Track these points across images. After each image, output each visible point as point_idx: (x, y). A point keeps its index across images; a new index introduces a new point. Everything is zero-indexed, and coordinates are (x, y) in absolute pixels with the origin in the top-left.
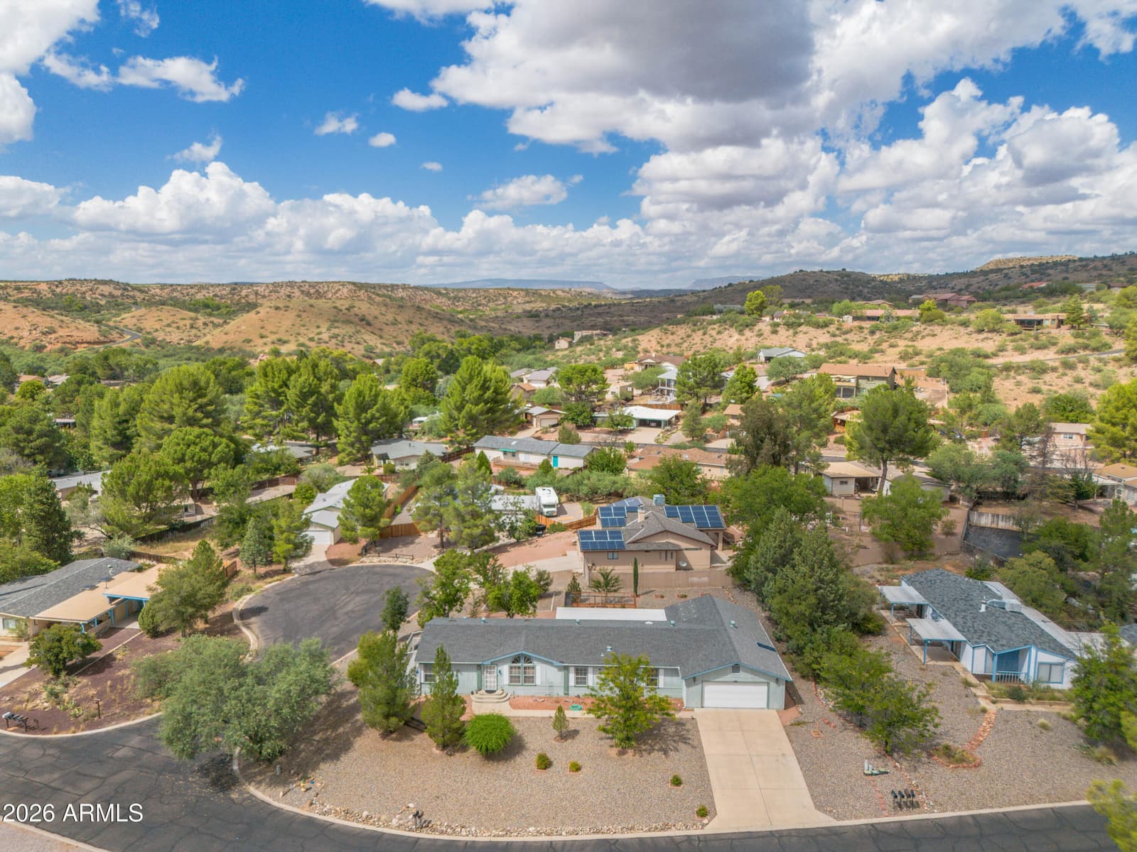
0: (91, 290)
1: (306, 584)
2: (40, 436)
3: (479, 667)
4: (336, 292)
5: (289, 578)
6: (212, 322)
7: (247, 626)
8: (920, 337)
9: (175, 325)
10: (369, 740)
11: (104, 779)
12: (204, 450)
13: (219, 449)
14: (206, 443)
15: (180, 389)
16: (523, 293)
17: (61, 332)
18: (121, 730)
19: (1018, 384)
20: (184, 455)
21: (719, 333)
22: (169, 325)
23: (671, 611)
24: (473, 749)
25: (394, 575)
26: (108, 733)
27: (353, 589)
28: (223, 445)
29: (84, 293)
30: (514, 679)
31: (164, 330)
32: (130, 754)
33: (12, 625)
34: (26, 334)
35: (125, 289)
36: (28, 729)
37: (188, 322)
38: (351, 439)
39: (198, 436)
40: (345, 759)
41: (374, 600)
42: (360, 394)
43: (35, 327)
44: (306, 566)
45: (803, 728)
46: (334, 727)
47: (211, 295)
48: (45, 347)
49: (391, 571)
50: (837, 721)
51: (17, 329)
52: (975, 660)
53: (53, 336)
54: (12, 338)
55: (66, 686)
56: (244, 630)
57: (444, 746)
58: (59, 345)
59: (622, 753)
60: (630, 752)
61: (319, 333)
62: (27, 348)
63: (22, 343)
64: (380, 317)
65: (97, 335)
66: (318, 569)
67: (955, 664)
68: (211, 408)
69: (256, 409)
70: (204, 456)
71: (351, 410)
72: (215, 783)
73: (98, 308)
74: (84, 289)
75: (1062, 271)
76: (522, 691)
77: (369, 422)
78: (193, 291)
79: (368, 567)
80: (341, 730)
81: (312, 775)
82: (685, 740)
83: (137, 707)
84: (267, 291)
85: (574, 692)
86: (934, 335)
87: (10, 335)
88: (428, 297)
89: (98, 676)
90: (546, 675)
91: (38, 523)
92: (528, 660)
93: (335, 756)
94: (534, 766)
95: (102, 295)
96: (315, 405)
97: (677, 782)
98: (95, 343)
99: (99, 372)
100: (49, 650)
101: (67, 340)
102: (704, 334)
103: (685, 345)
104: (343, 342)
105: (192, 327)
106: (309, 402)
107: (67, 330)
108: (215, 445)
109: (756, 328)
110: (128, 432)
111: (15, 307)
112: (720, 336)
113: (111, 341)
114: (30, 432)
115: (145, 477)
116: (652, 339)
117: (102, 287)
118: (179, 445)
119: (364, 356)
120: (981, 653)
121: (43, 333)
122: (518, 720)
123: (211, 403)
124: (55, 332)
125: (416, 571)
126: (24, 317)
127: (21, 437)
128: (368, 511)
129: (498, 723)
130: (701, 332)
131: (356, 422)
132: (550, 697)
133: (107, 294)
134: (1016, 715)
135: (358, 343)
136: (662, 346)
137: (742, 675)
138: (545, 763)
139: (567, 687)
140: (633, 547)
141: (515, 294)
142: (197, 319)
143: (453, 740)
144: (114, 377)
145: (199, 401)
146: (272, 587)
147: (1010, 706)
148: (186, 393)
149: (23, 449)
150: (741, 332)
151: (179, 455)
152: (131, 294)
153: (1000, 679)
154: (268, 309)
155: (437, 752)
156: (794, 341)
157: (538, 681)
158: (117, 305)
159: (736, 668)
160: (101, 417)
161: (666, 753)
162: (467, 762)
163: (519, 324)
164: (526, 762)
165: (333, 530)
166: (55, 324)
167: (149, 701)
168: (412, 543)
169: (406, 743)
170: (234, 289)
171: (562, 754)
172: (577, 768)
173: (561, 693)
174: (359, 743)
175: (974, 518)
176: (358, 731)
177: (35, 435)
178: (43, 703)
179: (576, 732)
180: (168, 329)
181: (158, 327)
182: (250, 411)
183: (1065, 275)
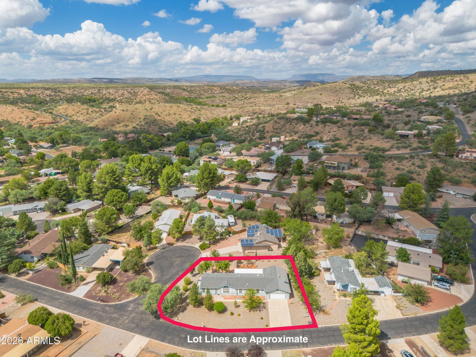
0: (42, 93)
1: (162, 253)
2: (63, 191)
3: (216, 289)
4: (142, 92)
5: (157, 250)
6: (94, 110)
7: (150, 268)
8: (365, 139)
9: (80, 112)
10: (190, 307)
11: (128, 316)
12: (119, 198)
13: (124, 197)
14: (119, 195)
15: (108, 173)
16: (219, 88)
17: (38, 119)
18: (127, 302)
19: (393, 165)
20: (113, 200)
21: (296, 124)
22: (78, 113)
23: (264, 270)
24: (215, 311)
25: (188, 250)
26: (124, 303)
27: (176, 255)
28: (125, 195)
29: (39, 94)
30: (224, 292)
31: (76, 115)
32: (132, 309)
33: (85, 268)
34: (24, 120)
35: (56, 92)
36: (104, 302)
37: (85, 111)
38: (165, 189)
39: (117, 193)
40: (186, 312)
41: (183, 260)
42: (168, 174)
43: (27, 117)
44: (161, 246)
45: (293, 305)
46: (182, 303)
47: (90, 93)
48: (33, 126)
49: (186, 248)
50: (301, 303)
51: (20, 118)
52: (338, 286)
53: (35, 121)
54: (19, 122)
55: (108, 288)
56: (149, 270)
57: (209, 310)
58: (38, 125)
59: (250, 311)
60: (252, 311)
61: (140, 122)
62: (25, 126)
63: (23, 124)
64: (163, 112)
65: (52, 120)
66: (165, 247)
67: (333, 286)
68: (117, 179)
69: (129, 173)
70: (120, 200)
71: (165, 179)
72: (155, 317)
73: (46, 102)
74: (39, 92)
75: (443, 82)
76: (226, 294)
77: (171, 183)
78: (82, 91)
79: (179, 246)
80: (183, 304)
81: (178, 316)
82: (265, 308)
83: (128, 296)
84: (114, 92)
85: (239, 295)
86: (371, 139)
87: (18, 121)
88: (179, 92)
89: (115, 285)
90: (232, 291)
91: (83, 235)
92: (227, 287)
93: (183, 311)
94: (230, 315)
95: (47, 95)
96: (151, 173)
97: (262, 318)
98: (51, 123)
99: (59, 141)
100: (102, 279)
101: (41, 122)
102: (290, 124)
103: (283, 129)
104: (150, 125)
105: (87, 114)
106: (149, 172)
107: (40, 118)
108: (122, 196)
109: (310, 123)
110: (91, 187)
111: (18, 108)
112: (296, 126)
113: (57, 122)
114: (60, 190)
115: (109, 216)
116: (271, 125)
117: (46, 91)
118: (111, 196)
119: (158, 131)
120: (339, 284)
121: (31, 120)
122: (226, 302)
123: (117, 177)
124: (35, 119)
125: (194, 249)
126: (22, 113)
127: (58, 191)
128: (178, 230)
129: (221, 304)
130: (289, 123)
131: (167, 184)
132: (233, 296)
133: (48, 94)
134: (343, 301)
135: (156, 125)
136: (274, 129)
137: (279, 292)
138: (232, 314)
139: (237, 294)
140: (256, 245)
141: (216, 88)
142: (88, 109)
143: (211, 308)
144: (64, 143)
145: (114, 177)
146: (153, 254)
147: (343, 298)
148: (110, 174)
149: (58, 195)
150: (304, 125)
151: (112, 200)
152: (58, 94)
153: (342, 291)
154: (119, 111)
155: (207, 311)
156: (324, 129)
157: (230, 292)
158: (54, 100)
159: (278, 290)
160: (82, 182)
161: (260, 311)
162: (214, 313)
163: (218, 111)
164: (228, 313)
165: (167, 232)
166: (35, 116)
167: (131, 293)
168: (191, 237)
169: (200, 308)
170: (99, 90)
171: (236, 311)
172: (240, 315)
173: (236, 295)
174: (188, 308)
175: (357, 231)
176: (188, 305)
177: (62, 191)
178: (103, 294)
179: (239, 306)
180: (78, 114)
181: (73, 113)
182: (127, 174)
183: (444, 83)
